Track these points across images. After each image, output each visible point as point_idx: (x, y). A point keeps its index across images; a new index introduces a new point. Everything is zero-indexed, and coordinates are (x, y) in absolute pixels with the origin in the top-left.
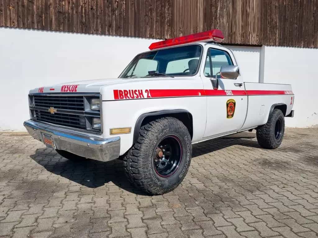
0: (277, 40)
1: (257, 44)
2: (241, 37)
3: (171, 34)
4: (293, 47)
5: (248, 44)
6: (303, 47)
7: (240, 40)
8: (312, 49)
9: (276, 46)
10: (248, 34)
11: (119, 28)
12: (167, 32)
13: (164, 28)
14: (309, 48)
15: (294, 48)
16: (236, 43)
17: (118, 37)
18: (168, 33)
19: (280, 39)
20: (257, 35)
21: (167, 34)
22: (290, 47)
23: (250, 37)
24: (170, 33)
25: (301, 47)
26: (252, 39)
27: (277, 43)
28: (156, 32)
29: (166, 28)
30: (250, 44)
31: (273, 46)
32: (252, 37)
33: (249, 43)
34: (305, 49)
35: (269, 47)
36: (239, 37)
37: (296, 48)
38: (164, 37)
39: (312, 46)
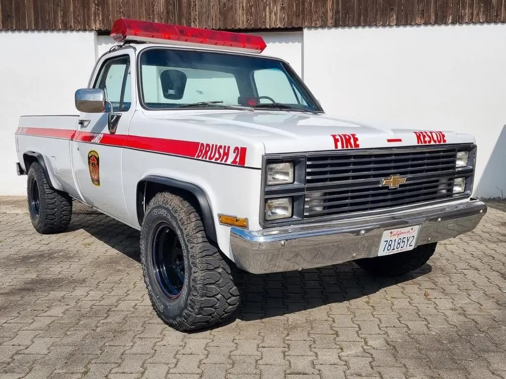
0: (330, 14)
1: (284, 25)
2: (247, 15)
3: (103, 19)
4: (370, 26)
5: (263, 27)
6: (398, 25)
7: (245, 20)
8: (422, 27)
9: (329, 28)
10: (261, 7)
11: (9, 16)
12: (95, 17)
13: (89, 9)
14: (411, 25)
15: (374, 29)
16: (237, 27)
17: (10, 33)
18: (97, 18)
19: (337, 12)
20: (283, 8)
21: (95, 22)
22: (364, 26)
23: (267, 14)
24: (101, 18)
25: (390, 25)
26: (270, 17)
27: (330, 21)
28: (75, 18)
29: (93, 9)
30: (268, 27)
31: (322, 27)
32: (270, 13)
33: (265, 25)
34: (401, 29)
35: (313, 31)
36: (243, 14)
37: (381, 29)
38: (90, 26)
39: (418, 20)
